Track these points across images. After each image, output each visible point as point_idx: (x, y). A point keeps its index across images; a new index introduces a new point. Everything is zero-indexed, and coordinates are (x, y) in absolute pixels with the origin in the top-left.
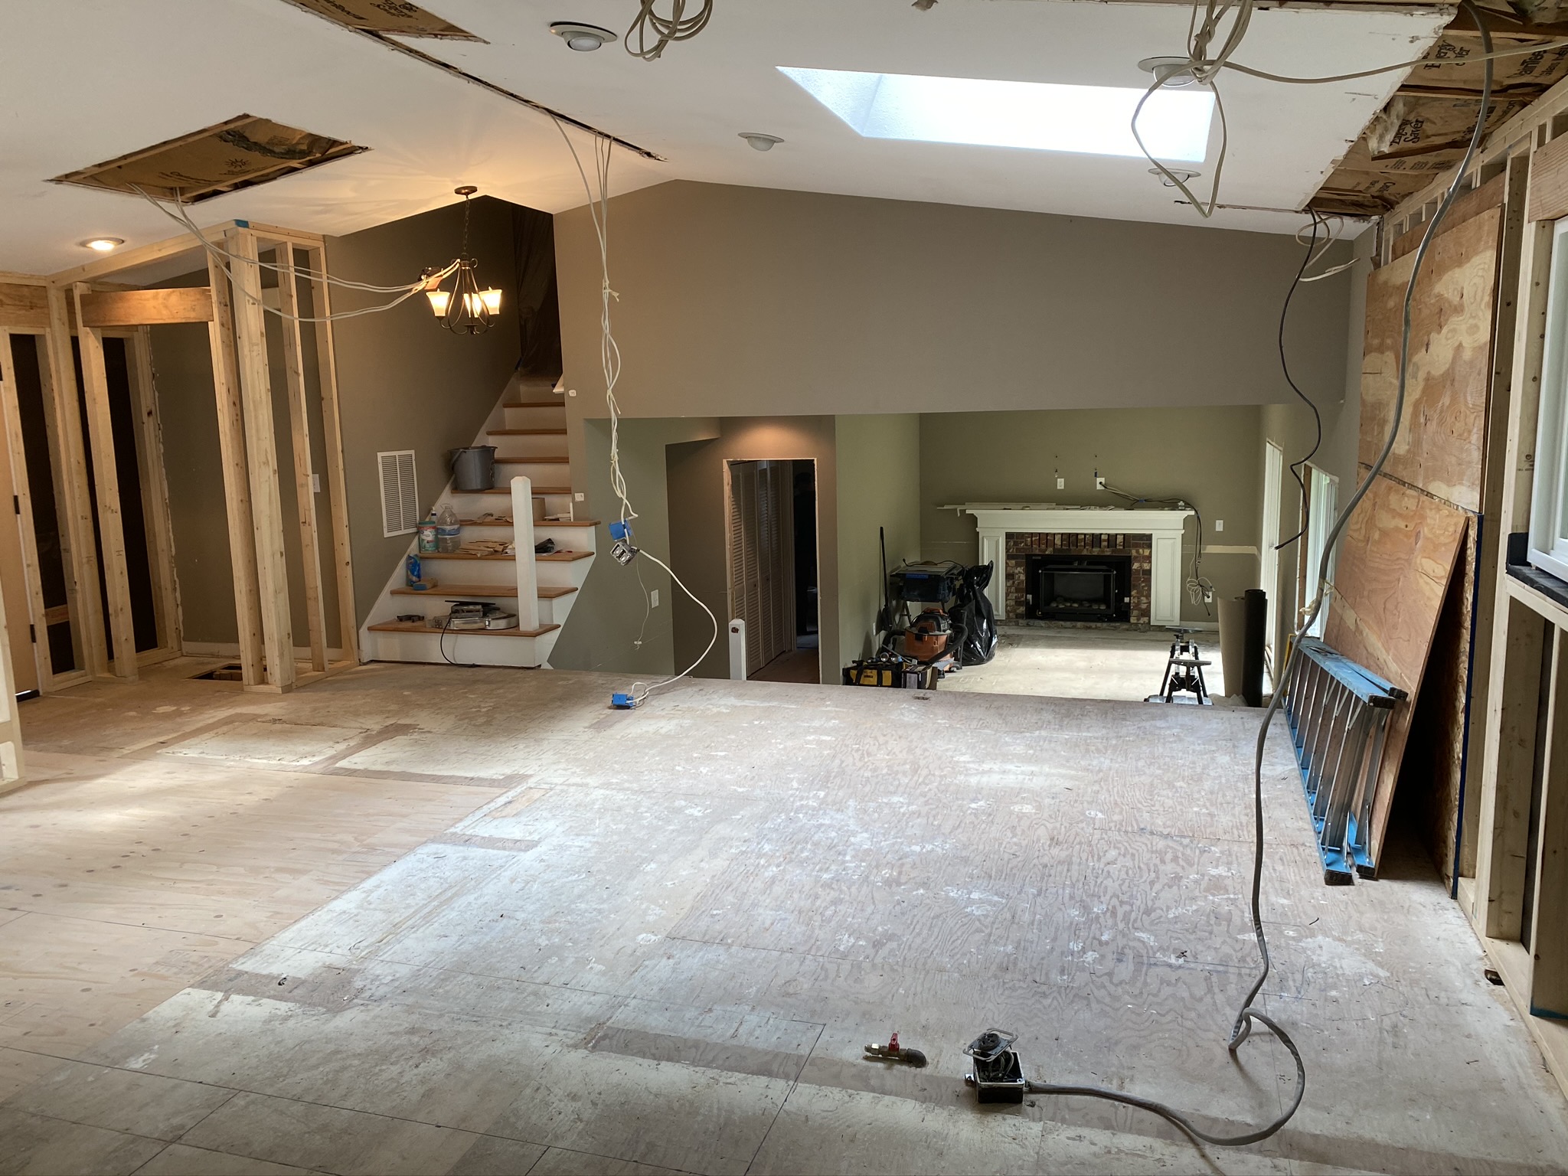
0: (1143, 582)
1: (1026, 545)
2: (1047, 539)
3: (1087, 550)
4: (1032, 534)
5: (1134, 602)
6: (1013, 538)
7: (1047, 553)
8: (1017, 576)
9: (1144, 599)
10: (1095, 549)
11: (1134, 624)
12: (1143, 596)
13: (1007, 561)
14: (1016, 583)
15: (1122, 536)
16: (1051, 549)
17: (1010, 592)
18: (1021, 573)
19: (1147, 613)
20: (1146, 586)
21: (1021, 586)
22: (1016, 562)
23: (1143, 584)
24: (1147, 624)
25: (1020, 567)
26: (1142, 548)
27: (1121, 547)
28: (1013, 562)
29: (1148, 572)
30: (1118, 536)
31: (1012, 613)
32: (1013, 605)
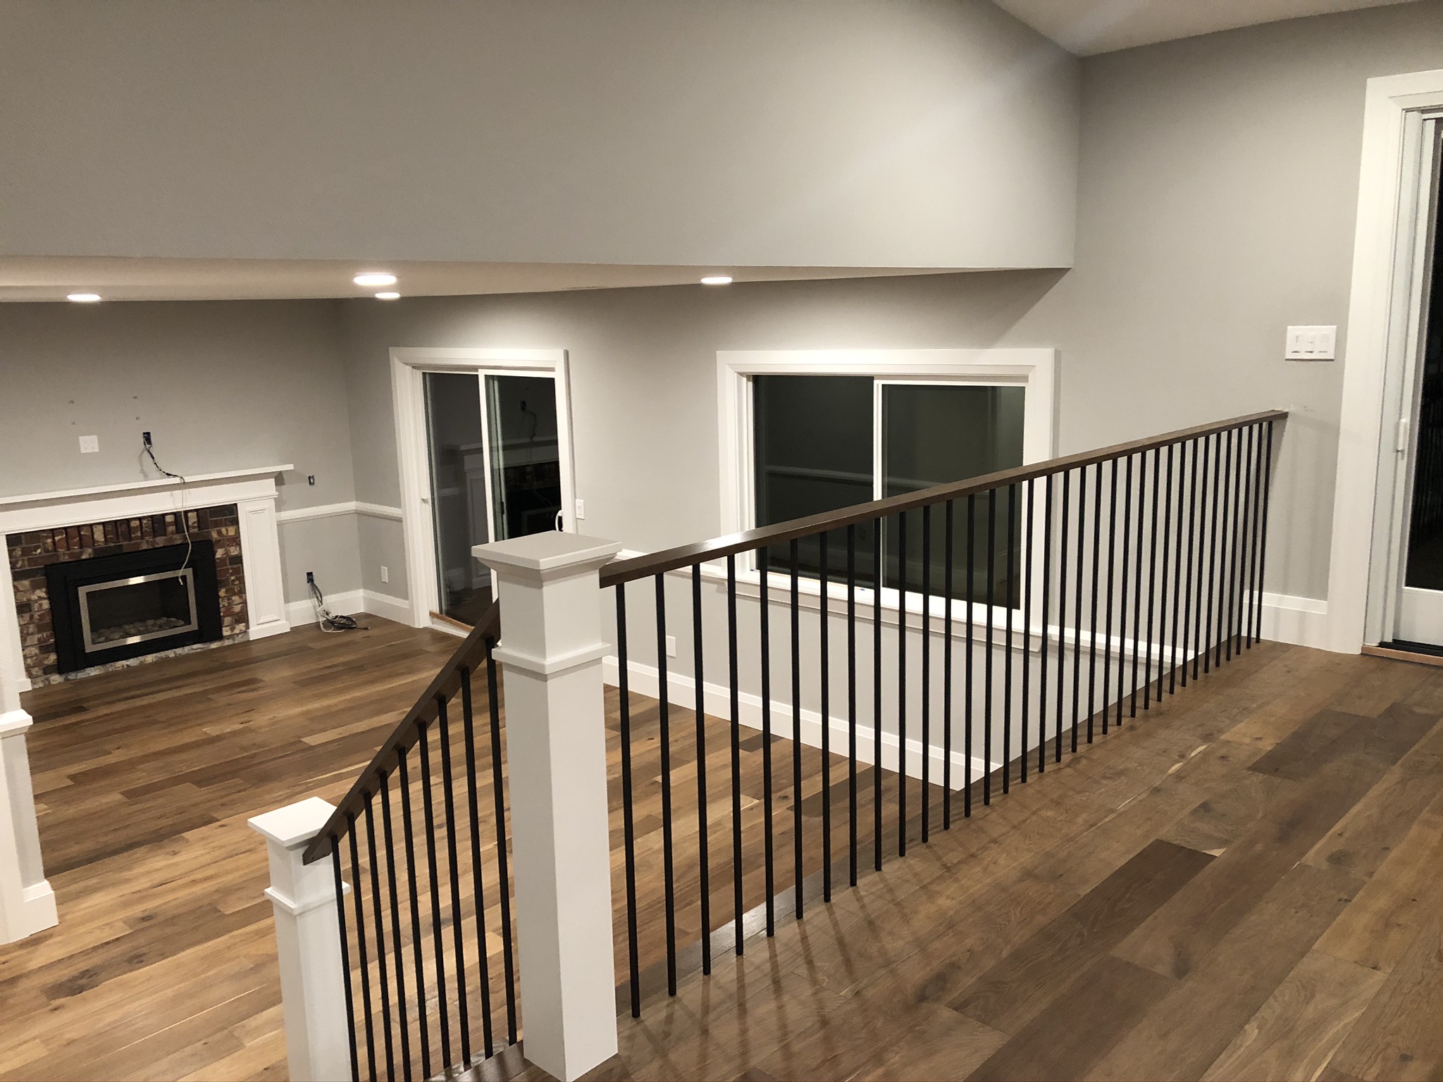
0: (232, 574)
1: (46, 551)
2: (80, 535)
3: (147, 542)
4: (53, 532)
5: (224, 606)
6: (21, 543)
7: (84, 557)
8: (36, 606)
9: (236, 599)
10: (159, 539)
11: (228, 637)
12: (235, 594)
13: (16, 583)
14: (36, 616)
15: (195, 513)
16: (90, 550)
17: (28, 634)
18: (44, 598)
19: (243, 617)
20: (237, 579)
21: (48, 619)
22: (31, 582)
23: (233, 578)
24: (245, 632)
25: (39, 588)
26: (226, 526)
27: (196, 530)
28: (26, 583)
29: (238, 560)
30: (189, 514)
31: (36, 669)
32: (36, 655)
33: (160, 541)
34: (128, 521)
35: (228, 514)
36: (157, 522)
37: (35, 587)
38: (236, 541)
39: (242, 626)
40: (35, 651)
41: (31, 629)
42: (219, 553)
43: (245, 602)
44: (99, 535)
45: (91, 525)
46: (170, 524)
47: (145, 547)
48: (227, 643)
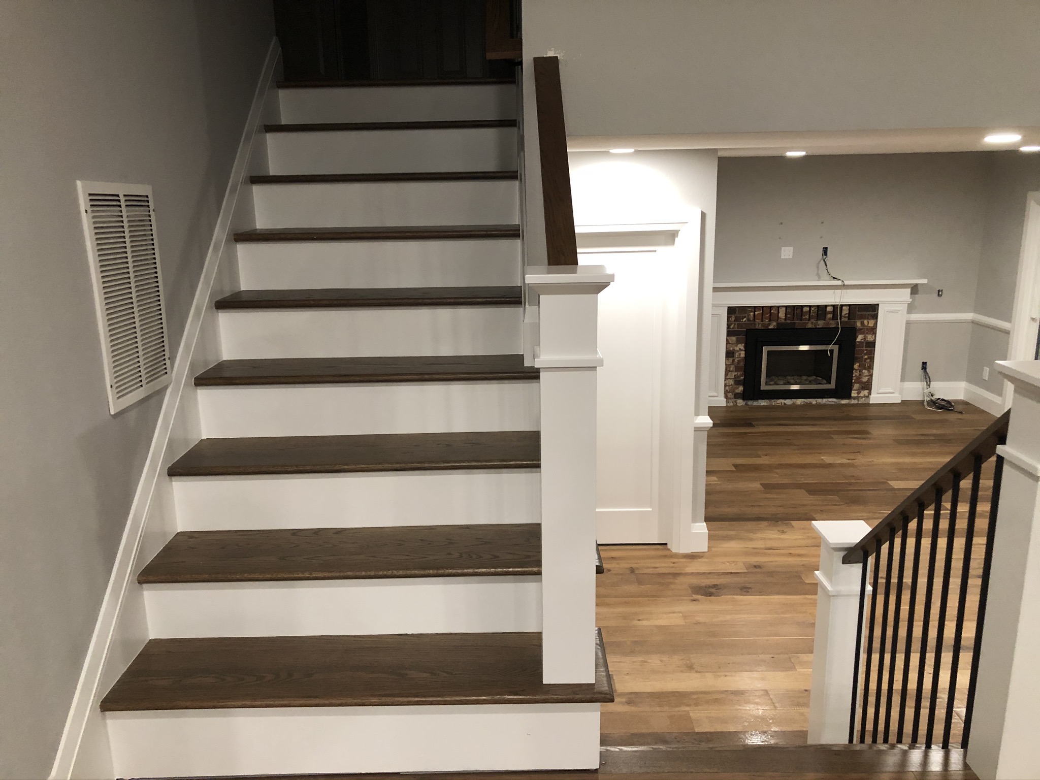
0: (866, 354)
1: (749, 320)
2: (770, 313)
3: (812, 323)
4: (755, 308)
5: (856, 376)
6: (735, 313)
7: (770, 327)
8: (737, 354)
9: (865, 372)
10: (819, 322)
11: (855, 398)
12: (865, 369)
13: (728, 338)
14: (736, 361)
15: (848, 307)
16: (775, 323)
17: (730, 371)
18: (742, 350)
19: (868, 386)
20: (868, 358)
21: (742, 364)
22: (737, 339)
23: (866, 357)
24: (868, 397)
25: (741, 343)
26: (868, 319)
27: (846, 319)
28: (734, 338)
29: (872, 344)
30: (844, 308)
31: (730, 394)
32: (732, 385)
33: (821, 324)
34: (802, 307)
35: (871, 310)
36: (821, 310)
37: (738, 342)
38: (873, 330)
39: (866, 392)
40: (731, 382)
41: (732, 368)
42: (860, 338)
43: (871, 376)
44: (782, 315)
45: (778, 307)
46: (830, 312)
47: (810, 326)
48: (853, 402)
